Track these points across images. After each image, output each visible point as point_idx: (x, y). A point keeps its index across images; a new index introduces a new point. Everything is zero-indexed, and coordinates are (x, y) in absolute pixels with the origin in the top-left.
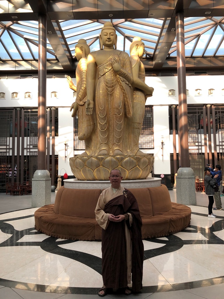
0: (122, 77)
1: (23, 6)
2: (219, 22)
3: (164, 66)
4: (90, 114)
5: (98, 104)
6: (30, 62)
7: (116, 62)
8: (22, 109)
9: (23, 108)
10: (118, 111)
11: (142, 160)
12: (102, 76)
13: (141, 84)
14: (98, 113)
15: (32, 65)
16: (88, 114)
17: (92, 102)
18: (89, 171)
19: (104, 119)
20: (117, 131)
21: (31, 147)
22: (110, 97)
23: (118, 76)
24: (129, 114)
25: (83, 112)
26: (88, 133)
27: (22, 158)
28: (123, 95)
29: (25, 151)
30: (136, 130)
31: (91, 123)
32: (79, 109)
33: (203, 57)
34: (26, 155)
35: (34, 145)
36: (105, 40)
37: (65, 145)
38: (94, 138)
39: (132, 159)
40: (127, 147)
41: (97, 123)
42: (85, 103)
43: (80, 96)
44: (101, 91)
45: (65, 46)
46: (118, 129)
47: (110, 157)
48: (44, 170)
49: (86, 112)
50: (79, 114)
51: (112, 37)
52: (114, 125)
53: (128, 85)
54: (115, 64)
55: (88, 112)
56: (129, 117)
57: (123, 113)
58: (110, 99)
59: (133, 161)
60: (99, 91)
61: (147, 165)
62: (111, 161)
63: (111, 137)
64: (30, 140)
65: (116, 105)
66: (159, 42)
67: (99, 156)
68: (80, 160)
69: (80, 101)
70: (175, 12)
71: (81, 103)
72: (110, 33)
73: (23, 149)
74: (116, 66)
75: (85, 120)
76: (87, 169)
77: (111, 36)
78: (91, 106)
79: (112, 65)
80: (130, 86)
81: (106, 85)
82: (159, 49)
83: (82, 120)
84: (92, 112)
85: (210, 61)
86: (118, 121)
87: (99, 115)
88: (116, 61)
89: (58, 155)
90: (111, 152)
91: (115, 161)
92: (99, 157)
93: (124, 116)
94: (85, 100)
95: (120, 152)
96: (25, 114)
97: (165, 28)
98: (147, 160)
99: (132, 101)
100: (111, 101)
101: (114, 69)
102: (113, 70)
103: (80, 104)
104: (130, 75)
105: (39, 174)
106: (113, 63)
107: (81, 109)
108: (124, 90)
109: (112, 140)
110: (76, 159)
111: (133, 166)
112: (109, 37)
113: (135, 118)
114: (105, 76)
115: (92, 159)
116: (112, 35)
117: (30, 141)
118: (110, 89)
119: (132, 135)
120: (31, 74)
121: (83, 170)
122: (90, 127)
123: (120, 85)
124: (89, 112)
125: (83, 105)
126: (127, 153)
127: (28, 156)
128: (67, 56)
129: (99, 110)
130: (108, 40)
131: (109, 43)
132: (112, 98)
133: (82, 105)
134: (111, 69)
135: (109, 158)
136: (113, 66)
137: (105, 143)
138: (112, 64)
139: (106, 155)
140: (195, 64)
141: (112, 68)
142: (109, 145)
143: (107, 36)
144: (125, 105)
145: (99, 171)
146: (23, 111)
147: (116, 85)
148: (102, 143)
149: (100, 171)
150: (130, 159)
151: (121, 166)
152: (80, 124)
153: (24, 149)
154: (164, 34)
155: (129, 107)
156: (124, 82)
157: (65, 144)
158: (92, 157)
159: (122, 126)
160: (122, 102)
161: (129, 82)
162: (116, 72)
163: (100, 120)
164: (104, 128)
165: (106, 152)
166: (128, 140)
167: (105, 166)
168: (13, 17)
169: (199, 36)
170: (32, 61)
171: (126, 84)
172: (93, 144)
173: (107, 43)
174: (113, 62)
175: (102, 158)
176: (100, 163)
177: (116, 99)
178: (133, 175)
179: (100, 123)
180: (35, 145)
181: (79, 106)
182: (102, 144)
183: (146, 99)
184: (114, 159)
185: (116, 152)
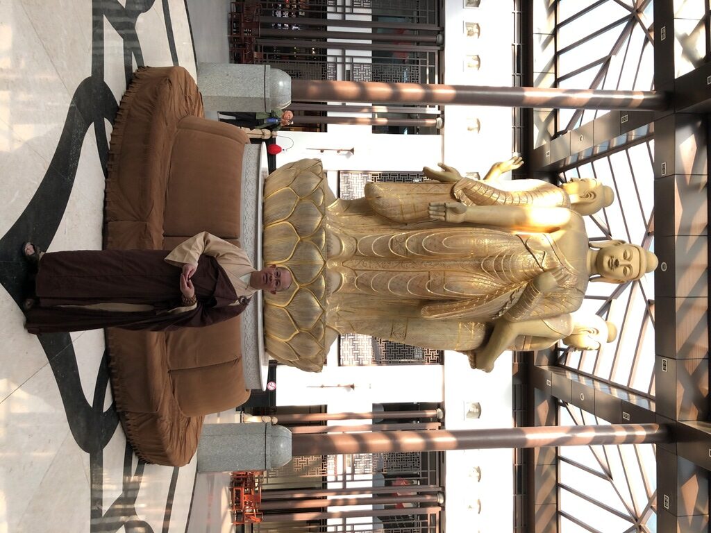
0: (522, 295)
1: (688, 53)
2: (640, 527)
3: (537, 391)
4: (431, 212)
5: (456, 234)
6: (552, 70)
7: (558, 281)
8: (439, 48)
9: (443, 49)
10: (437, 283)
11: (314, 344)
12: (526, 246)
13: (503, 340)
14: (432, 233)
15: (544, 73)
16: (431, 208)
17: (460, 218)
18: (288, 207)
19: (419, 248)
20: (388, 280)
21: (348, 67)
22: (472, 263)
23: (525, 285)
24: (429, 310)
25: (437, 194)
26: (382, 207)
27: (321, 45)
28: (476, 297)
29: (337, 52)
30: (388, 328)
31: (408, 216)
32: (442, 185)
33: (558, 486)
34: (328, 54)
35: (351, 74)
36: (612, 254)
37: (350, 149)
38: (370, 222)
39: (316, 318)
40: (347, 304)
41: (409, 230)
42: (459, 201)
43: (476, 188)
44: (487, 241)
45: (589, 154)
46: (392, 282)
47: (323, 263)
48: (290, 96)
49: (437, 203)
50: (431, 186)
51: (620, 270)
52: (402, 274)
53: (502, 310)
54: (555, 278)
55: (435, 208)
56: (422, 312)
57: (433, 295)
58: (467, 263)
59: (311, 320)
60: (487, 237)
61: (299, 356)
62: (313, 265)
63: (373, 266)
64: (363, 64)
65: (452, 279)
66: (595, 382)
67: (324, 235)
68: (314, 186)
69: (463, 190)
70: (670, 422)
71: (458, 192)
72: (629, 266)
73: (343, 47)
74: (551, 280)
75: (415, 201)
76: (294, 203)
77: (622, 268)
78: (451, 217)
79: (553, 269)
80: (498, 314)
81: (503, 254)
82: (579, 380)
83: (415, 191)
84: (437, 217)
85: (546, 503)
86: (412, 284)
87: (428, 236)
88: (561, 281)
89: (326, 131)
90: (335, 264)
91: (311, 274)
92: (321, 234)
93: (426, 297)
94: (466, 202)
95: (333, 288)
96: (428, 54)
97: (628, 397)
98: (314, 356)
99: (461, 320)
100: (462, 266)
101: (543, 276)
102: (540, 273)
103: (455, 187)
104: (525, 314)
105: (281, 83)
106: (558, 272)
107: (444, 189)
108: (489, 300)
109: (364, 268)
110: (318, 175)
111: (297, 321)
112: (620, 263)
113: (419, 325)
114: (525, 253)
115: (316, 216)
116: (625, 271)
117: (361, 64)
118: (492, 263)
119: (375, 317)
120: (524, 72)
121: (289, 192)
122: (397, 212)
123: (501, 290)
124: (436, 211)
125: (453, 197)
126: (331, 303)
127: (325, 59)
128: (565, 160)
129: (439, 236)
130: (614, 260)
131: (606, 264)
132: (470, 269)
133: (452, 192)
134: (542, 268)
135: (319, 259)
136: (550, 273)
137: (357, 250)
138: (555, 271)
139: (328, 251)
140: (540, 466)
141: (545, 271)
142: (351, 258)
143: (623, 259)
144: (452, 300)
145: (287, 233)
146: (435, 49)
147: (503, 278)
148: (357, 242)
149: (285, 235)
150: (316, 313)
151: (298, 288)
152: (406, 188)
153: (342, 49)
154: (616, 393)
155: (446, 310)
156: (508, 299)
157: (352, 151)
158: (324, 215)
159: (399, 294)
160: (459, 295)
161: (509, 311)
162: (534, 280)
163: (416, 237)
164: (395, 247)
165: (335, 251)
166: (364, 306)
167: (301, 248)
168: (663, 30)
169: (608, 478)
170: (554, 75)
171: (505, 306)
172: (356, 219)
173: (607, 259)
174: (560, 273)
175: (319, 242)
176: (309, 237)
177: (467, 279)
178: (277, 320)
179: (409, 239)
180: (353, 76)
181: (450, 186)
182: (355, 241)
183: (465, 352)
184: (316, 272)
185: (335, 278)
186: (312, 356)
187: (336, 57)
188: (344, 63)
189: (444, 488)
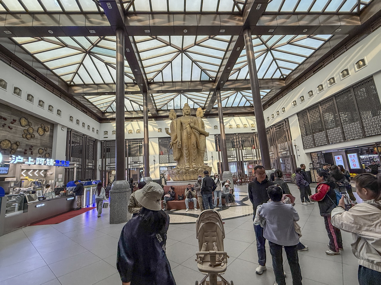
0: (195, 129)
3: (210, 113)
4: (180, 148)
5: (184, 142)
9: (127, 139)
10: (193, 146)
12: (185, 129)
13: (203, 132)
14: (184, 147)
15: (132, 114)
17: (180, 141)
18: (181, 176)
19: (187, 150)
22: (189, 139)
23: (193, 129)
24: (198, 146)
25: (175, 146)
26: (179, 157)
28: (196, 138)
31: (180, 152)
32: (173, 145)
33: (232, 107)
35: (135, 162)
36: (185, 112)
37: (154, 161)
40: (198, 163)
41: (183, 152)
42: (177, 142)
43: (174, 138)
45: (154, 104)
46: (194, 154)
49: (178, 146)
52: (192, 153)
57: (196, 146)
60: (184, 136)
62: (192, 170)
63: (191, 158)
65: (193, 143)
66: (207, 101)
70: (216, 89)
71: (175, 142)
72: (188, 109)
74: (192, 125)
75: (177, 150)
78: (180, 144)
80: (198, 133)
81: (187, 133)
82: (207, 104)
83: (175, 151)
84: (180, 146)
86: (194, 150)
90: (191, 166)
93: (196, 148)
94: (177, 140)
95: (196, 166)
96: (129, 143)
97: (210, 95)
99: (200, 140)
100: (190, 141)
104: (198, 128)
106: (190, 123)
108: (196, 136)
109: (191, 160)
113: (201, 148)
114: (187, 129)
115: (183, 170)
117: (132, 160)
118: (189, 135)
119: (200, 157)
120: (132, 119)
121: (178, 176)
122: (179, 154)
123: (194, 133)
126: (199, 166)
128: (154, 109)
131: (188, 113)
133: (175, 143)
134: (189, 126)
137: (188, 162)
139: (189, 168)
142: (190, 163)
143: (186, 110)
145: (186, 176)
147: (192, 133)
148: (186, 162)
149: (187, 176)
150: (201, 169)
152: (174, 153)
153: (128, 165)
154: (210, 97)
155: (199, 143)
156: (196, 132)
159: (196, 153)
160: (196, 141)
161: (198, 131)
162: (191, 128)
163: (185, 150)
164: (187, 154)
165: (188, 166)
166: (198, 159)
167: (189, 173)
168: (128, 93)
169: (229, 97)
172: (181, 162)
173: (187, 113)
175: (188, 170)
176: (187, 172)
177: (192, 140)
179: (185, 152)
184: (194, 170)
185: (194, 166)
186: (209, 169)
187: (130, 166)
188: (132, 164)
189: (234, 133)
